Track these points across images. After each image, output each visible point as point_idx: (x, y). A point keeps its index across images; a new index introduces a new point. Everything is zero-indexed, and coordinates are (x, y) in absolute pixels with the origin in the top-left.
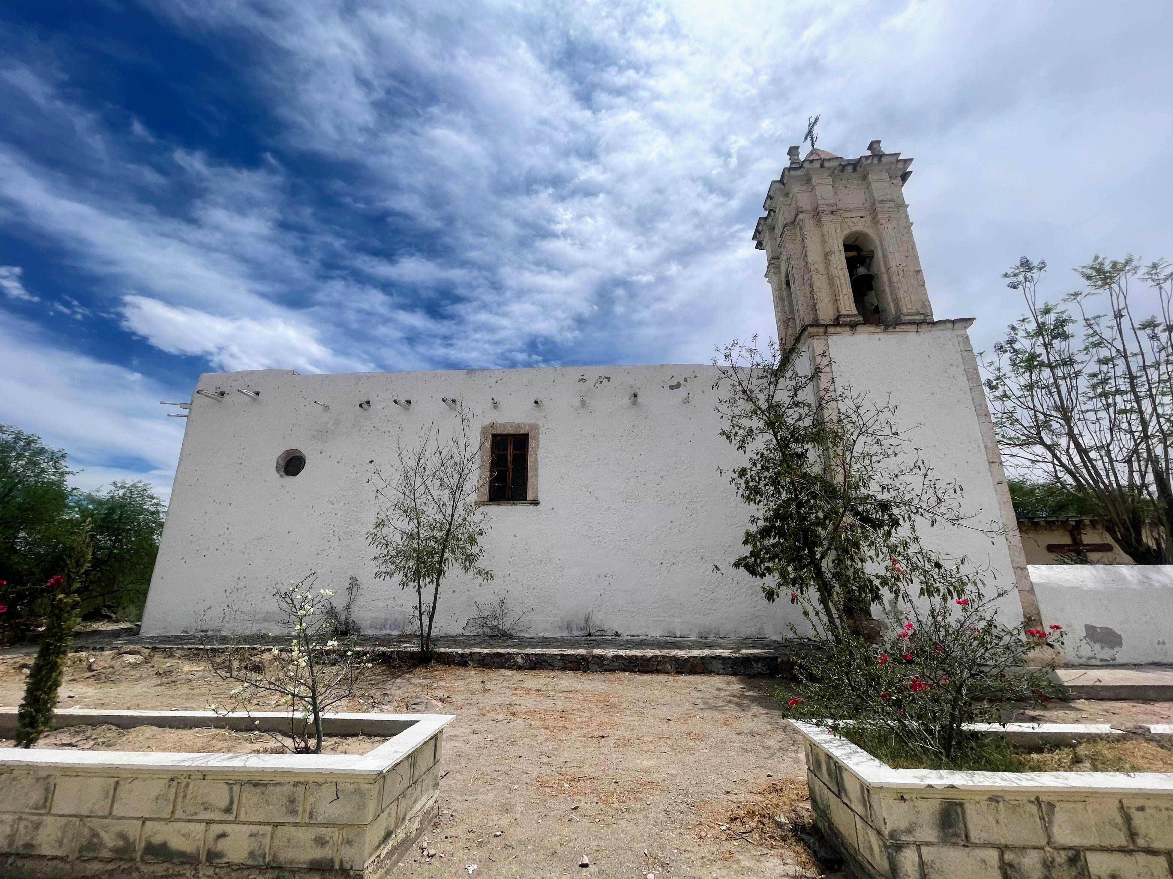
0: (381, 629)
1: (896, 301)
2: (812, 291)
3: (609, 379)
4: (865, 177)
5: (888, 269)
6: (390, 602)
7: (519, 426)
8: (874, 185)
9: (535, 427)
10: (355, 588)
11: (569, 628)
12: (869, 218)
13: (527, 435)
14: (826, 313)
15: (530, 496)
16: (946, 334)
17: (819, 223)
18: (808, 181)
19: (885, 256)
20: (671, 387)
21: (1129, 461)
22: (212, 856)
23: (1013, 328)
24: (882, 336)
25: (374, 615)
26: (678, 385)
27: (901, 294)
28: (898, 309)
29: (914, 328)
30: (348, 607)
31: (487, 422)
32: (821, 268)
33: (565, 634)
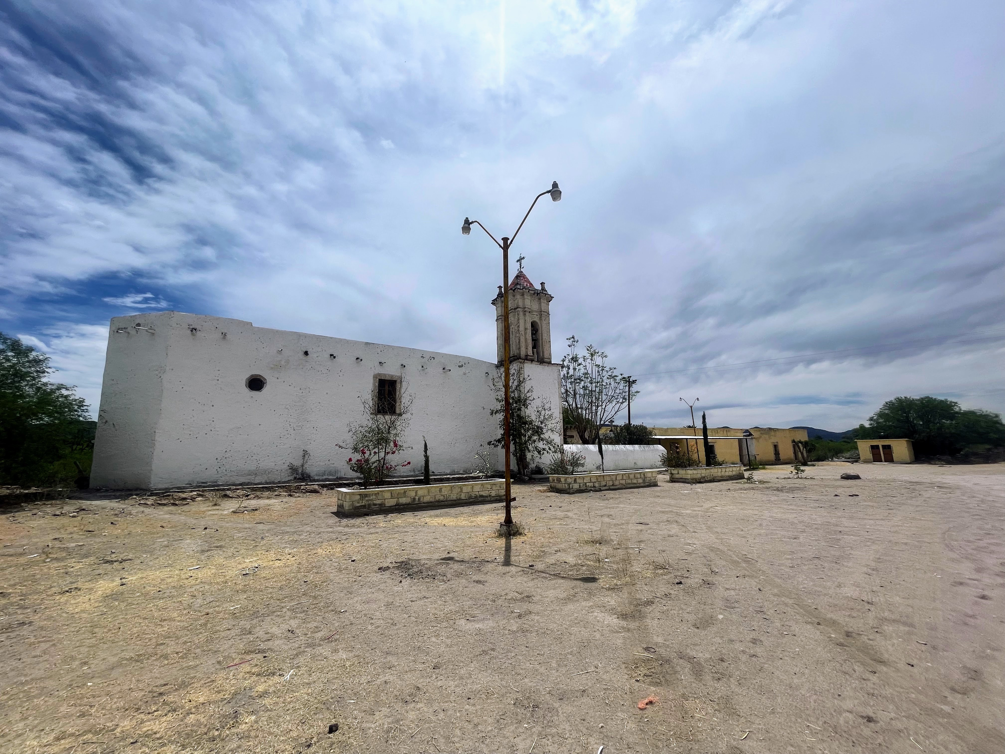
0: (322, 476)
1: (543, 352)
2: (519, 342)
3: (434, 358)
4: (540, 299)
5: (542, 339)
6: (327, 462)
7: (392, 376)
8: (542, 304)
9: (401, 378)
10: (307, 456)
11: (414, 471)
12: (539, 316)
13: (396, 381)
14: (523, 353)
15: (398, 411)
16: (555, 368)
17: (525, 315)
18: (523, 295)
19: (542, 334)
20: (459, 366)
21: (586, 410)
22: (490, 496)
23: (565, 357)
24: (539, 366)
25: (318, 469)
26: (462, 366)
27: (545, 350)
28: (543, 355)
29: (547, 364)
30: (303, 466)
31: (376, 372)
32: (523, 333)
33: (412, 474)
